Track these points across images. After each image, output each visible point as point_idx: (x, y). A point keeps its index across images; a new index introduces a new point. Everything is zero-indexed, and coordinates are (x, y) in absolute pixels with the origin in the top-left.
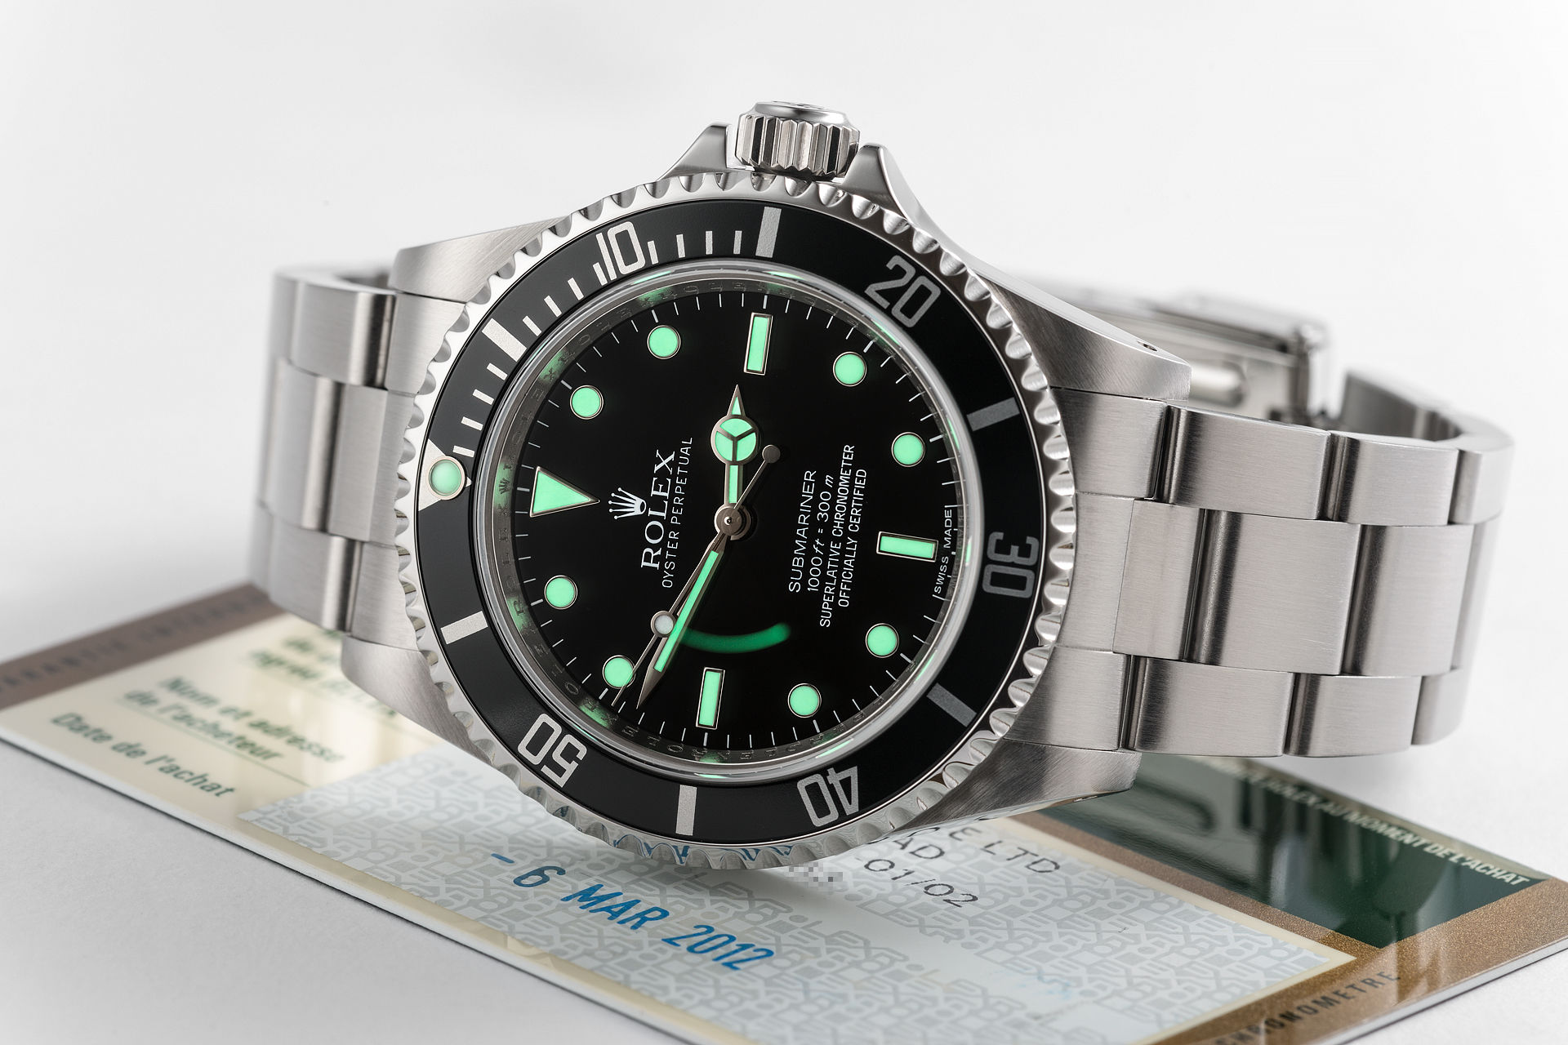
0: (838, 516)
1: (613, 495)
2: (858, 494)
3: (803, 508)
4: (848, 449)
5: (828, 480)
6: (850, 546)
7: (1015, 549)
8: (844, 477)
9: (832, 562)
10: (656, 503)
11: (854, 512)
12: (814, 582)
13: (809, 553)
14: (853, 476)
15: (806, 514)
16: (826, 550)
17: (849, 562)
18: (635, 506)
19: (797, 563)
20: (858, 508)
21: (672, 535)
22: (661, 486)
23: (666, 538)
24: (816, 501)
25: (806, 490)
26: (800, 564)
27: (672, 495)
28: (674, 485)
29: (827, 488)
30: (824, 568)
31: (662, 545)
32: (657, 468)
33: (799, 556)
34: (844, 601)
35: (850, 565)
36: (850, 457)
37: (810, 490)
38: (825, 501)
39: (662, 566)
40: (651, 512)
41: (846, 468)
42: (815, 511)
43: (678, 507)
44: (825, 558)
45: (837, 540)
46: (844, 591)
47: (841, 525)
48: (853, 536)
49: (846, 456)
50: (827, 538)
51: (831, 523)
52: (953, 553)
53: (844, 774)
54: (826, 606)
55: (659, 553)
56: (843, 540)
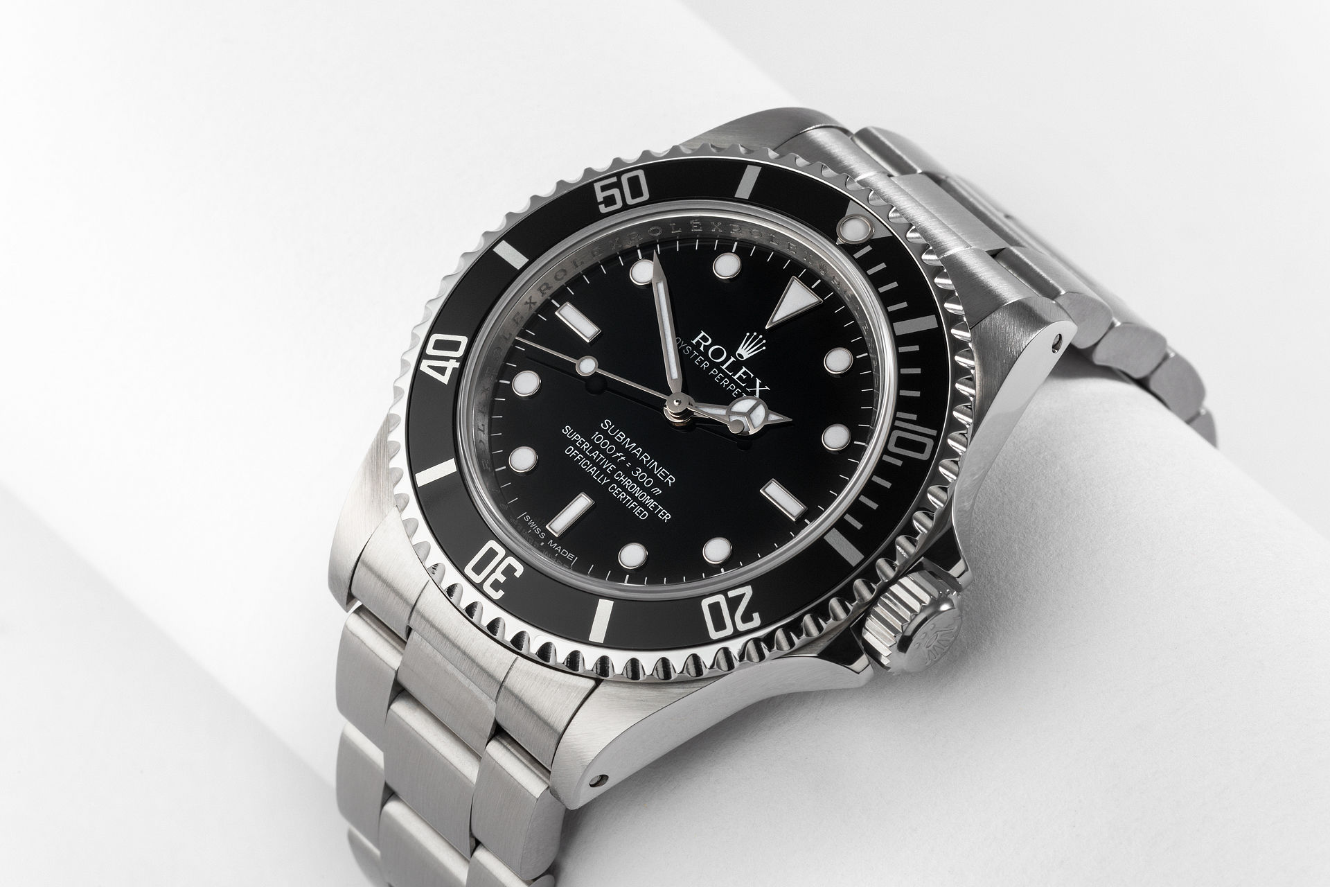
0: (629, 482)
1: (764, 341)
2: (632, 505)
3: (653, 462)
4: (667, 517)
5: (658, 491)
6: (603, 478)
7: (502, 579)
8: (651, 503)
9: (602, 459)
10: (735, 367)
11: (623, 495)
12: (599, 439)
13: (620, 447)
14: (646, 509)
15: (647, 462)
16: (612, 460)
17: (593, 470)
18: (745, 352)
19: (620, 436)
20: (623, 499)
21: (706, 364)
22: (744, 377)
23: (707, 358)
24: (650, 473)
25: (664, 472)
26: (618, 438)
27: (732, 381)
28: (738, 386)
29: (653, 487)
30: (603, 452)
31: (705, 354)
32: (758, 381)
33: (624, 440)
34: (570, 451)
35: (590, 470)
36: (661, 515)
37: (661, 475)
38: (645, 480)
39: (692, 345)
40: (733, 359)
41: (656, 507)
42: (645, 469)
43: (722, 379)
44: (608, 457)
45: (614, 471)
46: (577, 455)
47: (622, 480)
48: (608, 485)
49: (664, 512)
50: (620, 466)
51: (628, 475)
52: (542, 544)
53: (448, 373)
54: (577, 437)
55: (702, 348)
56: (610, 476)
